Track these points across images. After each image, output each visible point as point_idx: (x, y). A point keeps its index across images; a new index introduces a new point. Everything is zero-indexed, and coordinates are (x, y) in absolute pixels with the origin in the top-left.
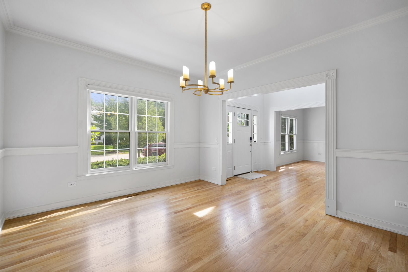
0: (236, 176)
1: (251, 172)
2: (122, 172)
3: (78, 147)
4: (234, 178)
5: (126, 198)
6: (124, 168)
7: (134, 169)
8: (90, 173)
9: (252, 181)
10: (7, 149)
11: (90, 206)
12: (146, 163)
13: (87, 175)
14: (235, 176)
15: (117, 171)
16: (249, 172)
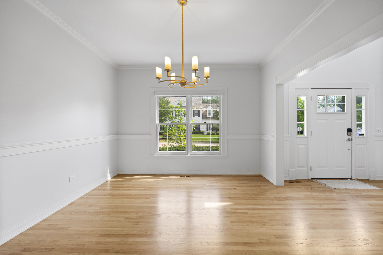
0: (314, 180)
1: (351, 179)
2: (179, 156)
3: (150, 135)
4: (310, 181)
5: (180, 177)
6: (181, 153)
7: (189, 155)
8: (158, 154)
9: (332, 190)
10: (118, 135)
11: (155, 176)
12: (200, 151)
13: (156, 155)
14: (312, 179)
15: (176, 154)
16: (347, 179)
